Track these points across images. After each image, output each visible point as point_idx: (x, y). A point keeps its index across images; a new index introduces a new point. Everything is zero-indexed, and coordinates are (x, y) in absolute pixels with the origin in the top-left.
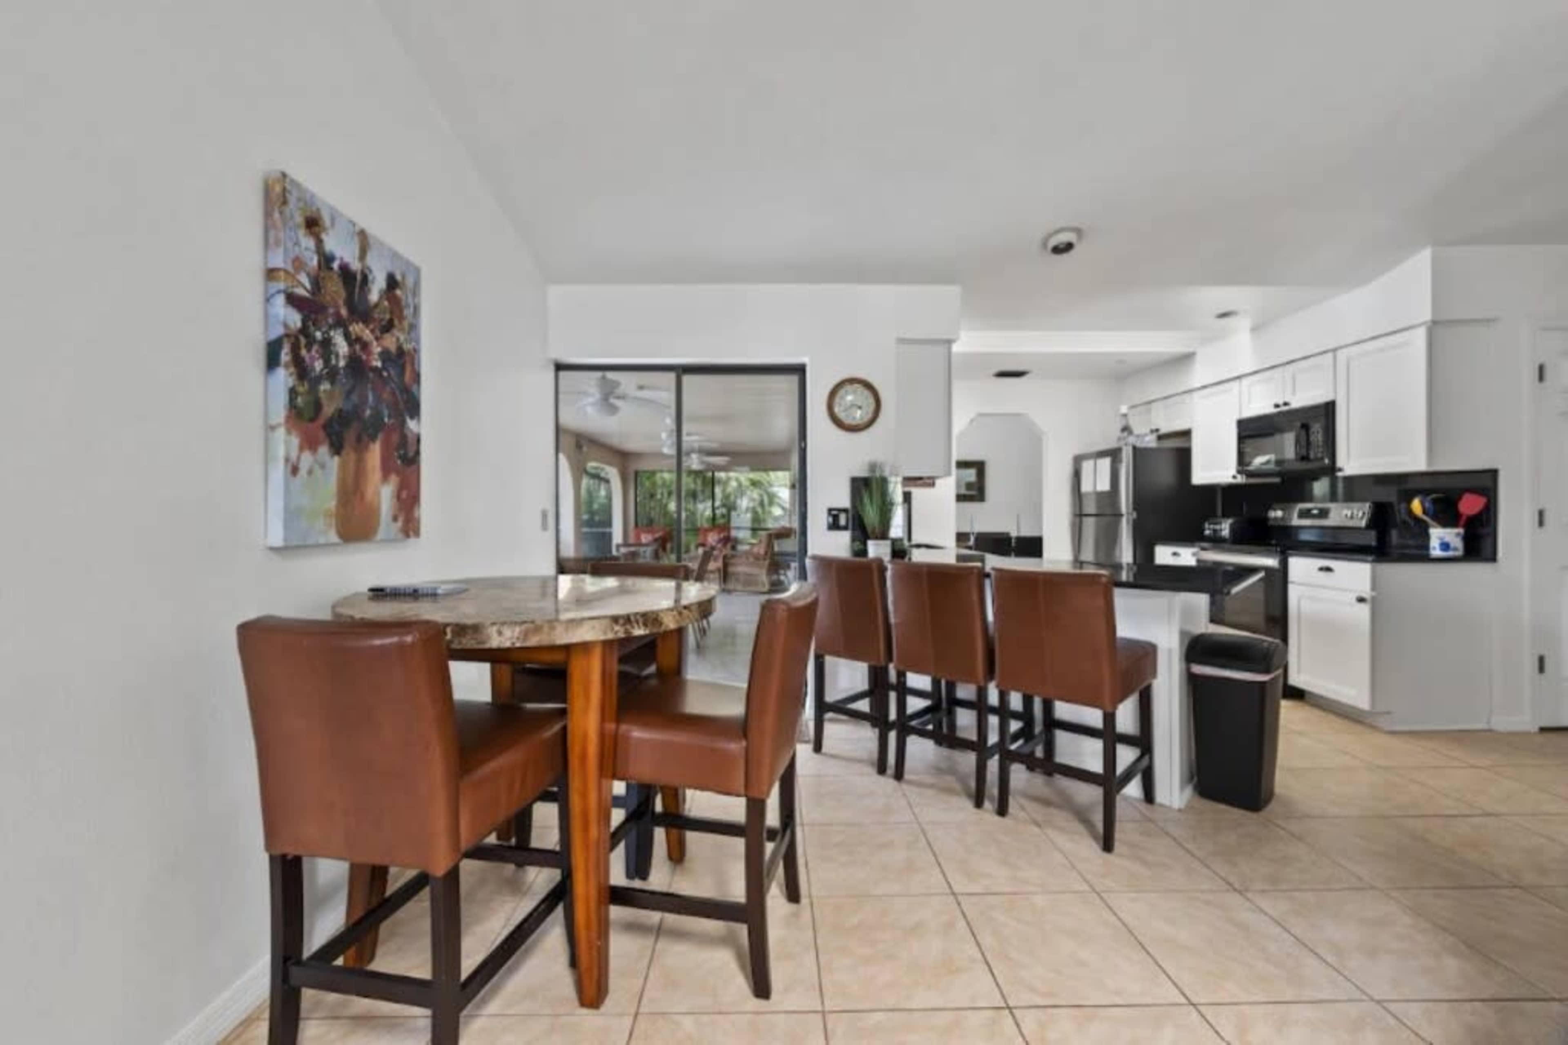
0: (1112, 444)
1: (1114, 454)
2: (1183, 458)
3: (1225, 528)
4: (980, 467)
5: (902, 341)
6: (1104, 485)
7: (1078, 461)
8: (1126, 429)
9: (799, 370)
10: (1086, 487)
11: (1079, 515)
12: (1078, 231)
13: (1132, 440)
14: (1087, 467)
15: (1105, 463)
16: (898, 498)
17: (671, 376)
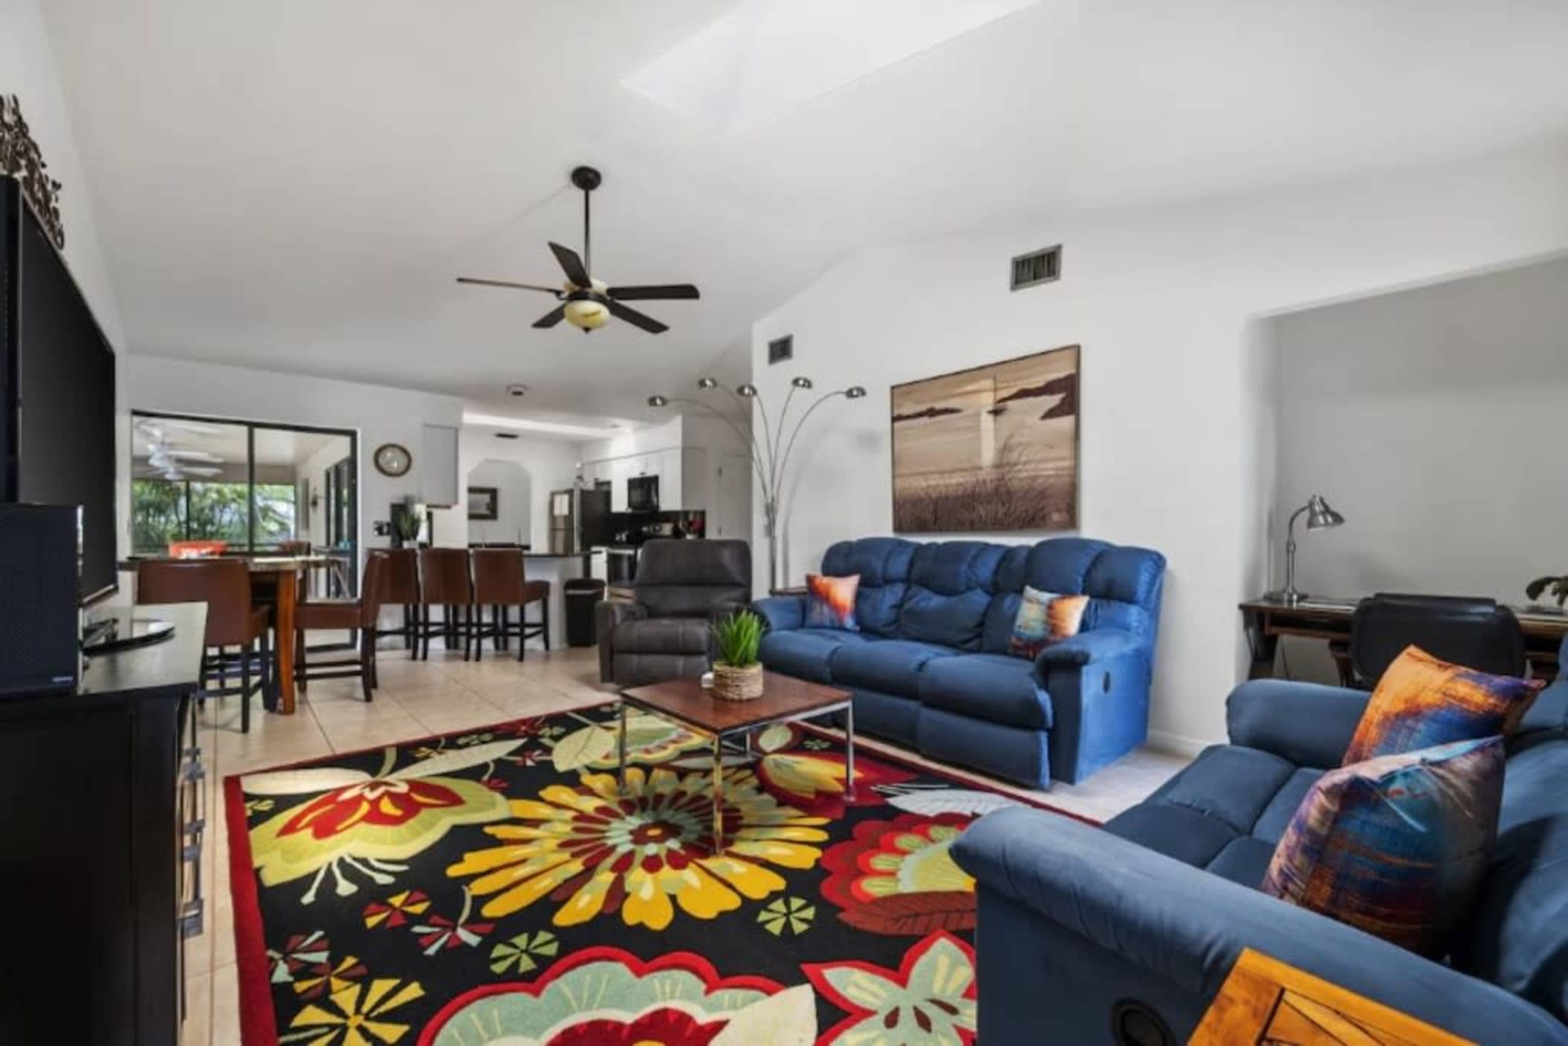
0: (570, 486)
1: (570, 492)
2: (607, 496)
3: (624, 537)
4: (493, 493)
5: (426, 425)
6: (566, 512)
7: (553, 494)
8: (580, 478)
9: (352, 434)
10: (557, 512)
11: (553, 530)
12: (525, 387)
13: (581, 485)
14: (557, 499)
15: (566, 498)
16: (424, 517)
17: (244, 429)
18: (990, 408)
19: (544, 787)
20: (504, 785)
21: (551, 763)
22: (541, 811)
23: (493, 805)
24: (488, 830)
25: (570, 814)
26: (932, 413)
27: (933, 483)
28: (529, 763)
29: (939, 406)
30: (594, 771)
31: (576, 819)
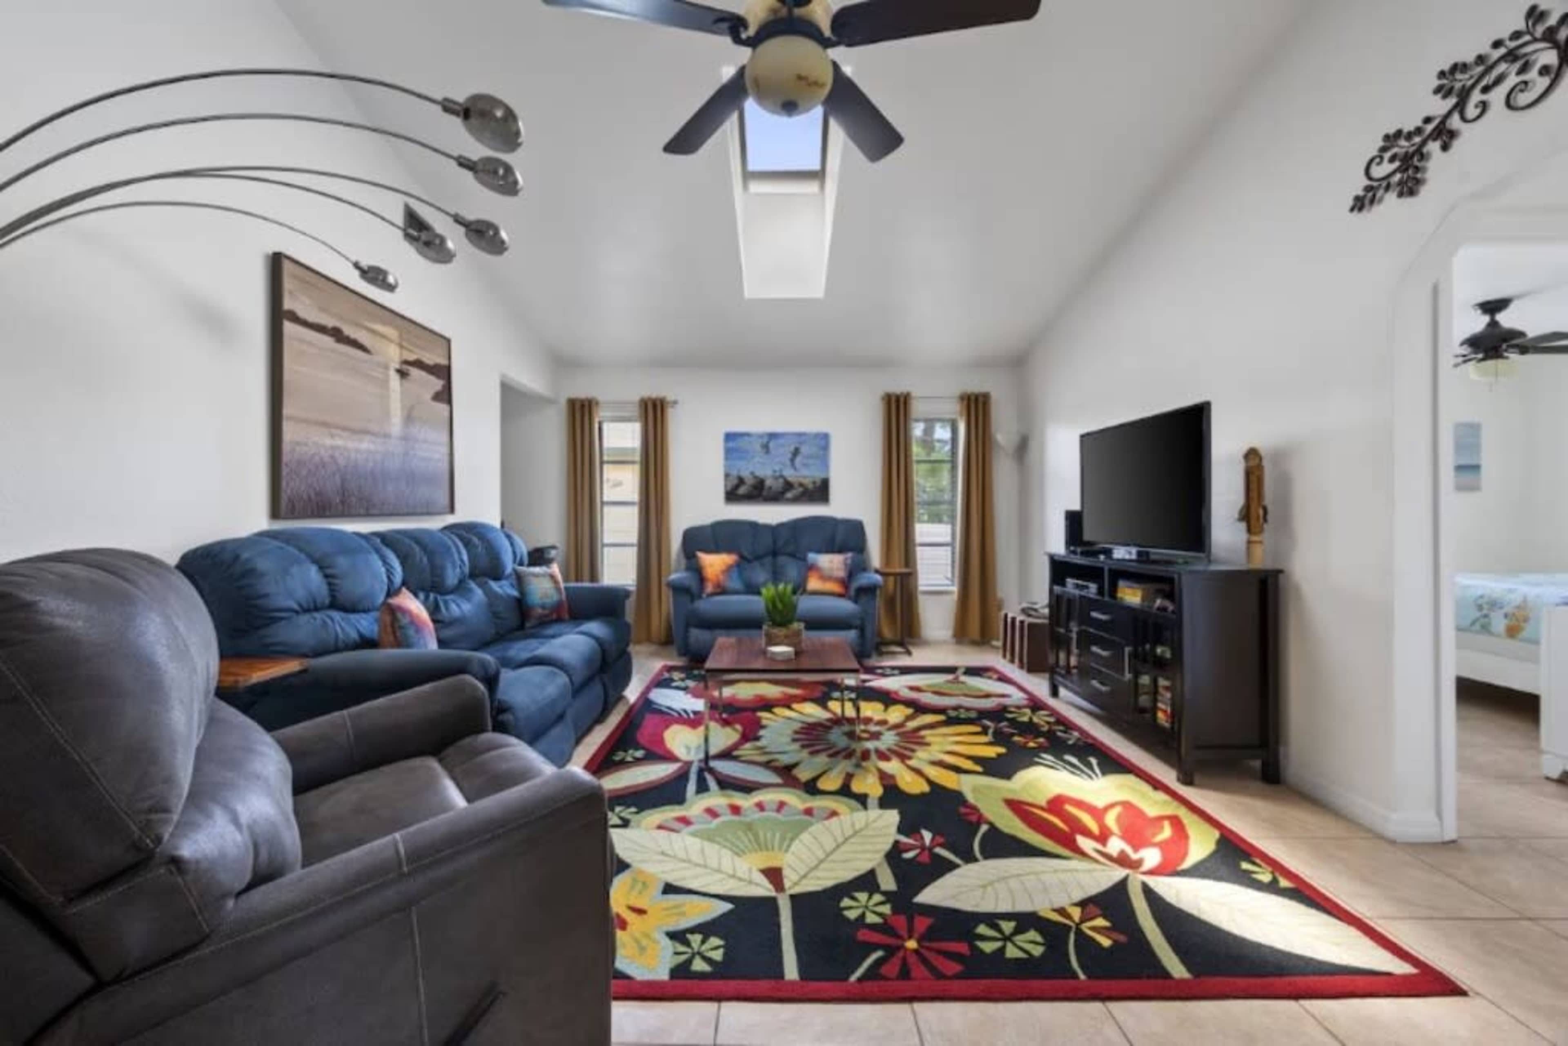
18: (398, 366)
19: (923, 795)
20: (963, 810)
21: (900, 830)
22: (934, 773)
23: (975, 790)
24: (979, 769)
25: (912, 763)
26: (337, 334)
27: (339, 442)
28: (927, 836)
29: (349, 331)
30: (862, 800)
31: (910, 758)
